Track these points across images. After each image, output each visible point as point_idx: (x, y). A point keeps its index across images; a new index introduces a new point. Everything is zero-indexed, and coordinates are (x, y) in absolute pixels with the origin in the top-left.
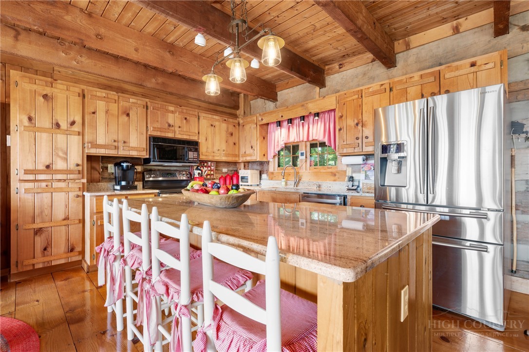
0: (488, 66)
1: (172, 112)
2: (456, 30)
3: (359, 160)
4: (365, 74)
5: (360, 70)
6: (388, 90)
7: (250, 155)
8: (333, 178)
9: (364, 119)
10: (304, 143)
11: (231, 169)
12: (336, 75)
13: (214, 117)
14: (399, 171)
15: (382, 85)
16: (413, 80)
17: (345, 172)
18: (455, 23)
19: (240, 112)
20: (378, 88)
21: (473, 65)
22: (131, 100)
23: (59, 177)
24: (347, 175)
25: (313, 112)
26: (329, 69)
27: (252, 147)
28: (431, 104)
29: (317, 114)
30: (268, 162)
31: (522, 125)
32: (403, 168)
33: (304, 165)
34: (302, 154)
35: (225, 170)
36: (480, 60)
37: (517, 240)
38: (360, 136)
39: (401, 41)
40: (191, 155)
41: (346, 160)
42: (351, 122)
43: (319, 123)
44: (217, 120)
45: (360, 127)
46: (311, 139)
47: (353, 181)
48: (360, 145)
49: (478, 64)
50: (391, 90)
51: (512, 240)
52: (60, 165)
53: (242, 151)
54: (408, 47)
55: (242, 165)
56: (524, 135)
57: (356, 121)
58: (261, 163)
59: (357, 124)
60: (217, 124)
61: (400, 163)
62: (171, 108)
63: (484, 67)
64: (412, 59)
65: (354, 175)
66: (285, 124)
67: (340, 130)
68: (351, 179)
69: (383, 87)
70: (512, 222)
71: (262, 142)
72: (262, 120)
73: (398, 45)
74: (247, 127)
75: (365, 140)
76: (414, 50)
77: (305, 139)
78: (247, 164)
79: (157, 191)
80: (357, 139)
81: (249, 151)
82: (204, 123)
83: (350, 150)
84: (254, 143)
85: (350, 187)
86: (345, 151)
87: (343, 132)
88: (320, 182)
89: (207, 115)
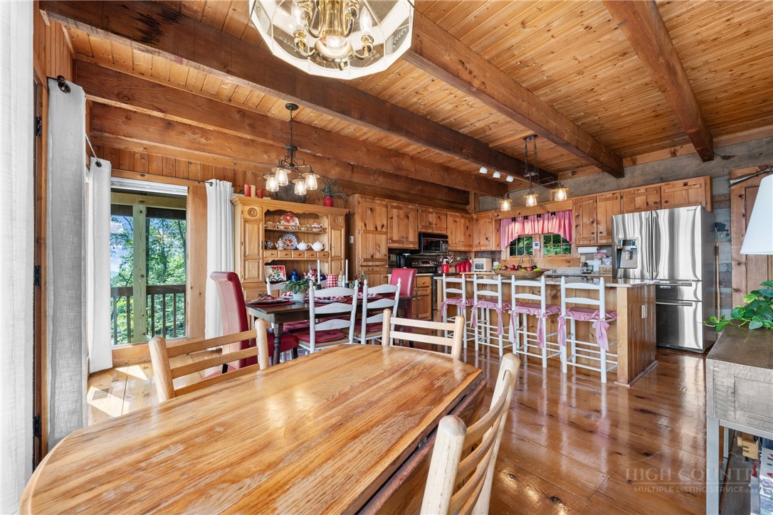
0: (695, 187)
1: (432, 213)
2: (674, 154)
3: (594, 250)
4: (596, 181)
5: (591, 177)
6: (619, 198)
7: (486, 246)
8: (568, 264)
9: (599, 219)
10: (538, 236)
11: (463, 257)
12: (569, 180)
13: (456, 214)
14: (631, 258)
15: (614, 194)
16: (640, 192)
17: (580, 259)
18: (673, 149)
19: (471, 207)
20: (611, 195)
21: (685, 184)
22: (410, 207)
23: (377, 263)
24: (581, 261)
25: (551, 211)
26: (562, 175)
27: (487, 239)
28: (654, 215)
29: (554, 213)
30: (500, 252)
31: (724, 225)
32: (634, 256)
33: (538, 254)
34: (536, 245)
35: (458, 259)
36: (690, 181)
37: (720, 306)
38: (595, 231)
39: (628, 159)
40: (444, 246)
41: (581, 250)
42: (586, 220)
43: (555, 220)
44: (458, 217)
45: (595, 224)
46: (546, 231)
47: (587, 266)
48: (595, 238)
49: (689, 184)
50: (621, 197)
51: (716, 307)
52: (378, 256)
53: (476, 241)
54: (634, 163)
55: (473, 254)
56: (726, 232)
57: (591, 220)
58: (493, 252)
59: (593, 222)
60: (458, 219)
61: (632, 253)
62: (431, 210)
63: (693, 187)
64: (637, 173)
65: (587, 262)
66: (520, 219)
67: (577, 226)
68: (586, 265)
69: (615, 195)
70: (716, 293)
71: (496, 234)
72: (498, 215)
73: (626, 162)
74: (482, 222)
75: (599, 235)
76: (640, 166)
77: (540, 233)
78: (479, 254)
79: (431, 274)
80: (593, 233)
81: (483, 242)
82: (450, 219)
83: (586, 242)
84: (489, 235)
85: (585, 271)
86: (581, 243)
87: (580, 228)
88: (555, 268)
89: (452, 213)
